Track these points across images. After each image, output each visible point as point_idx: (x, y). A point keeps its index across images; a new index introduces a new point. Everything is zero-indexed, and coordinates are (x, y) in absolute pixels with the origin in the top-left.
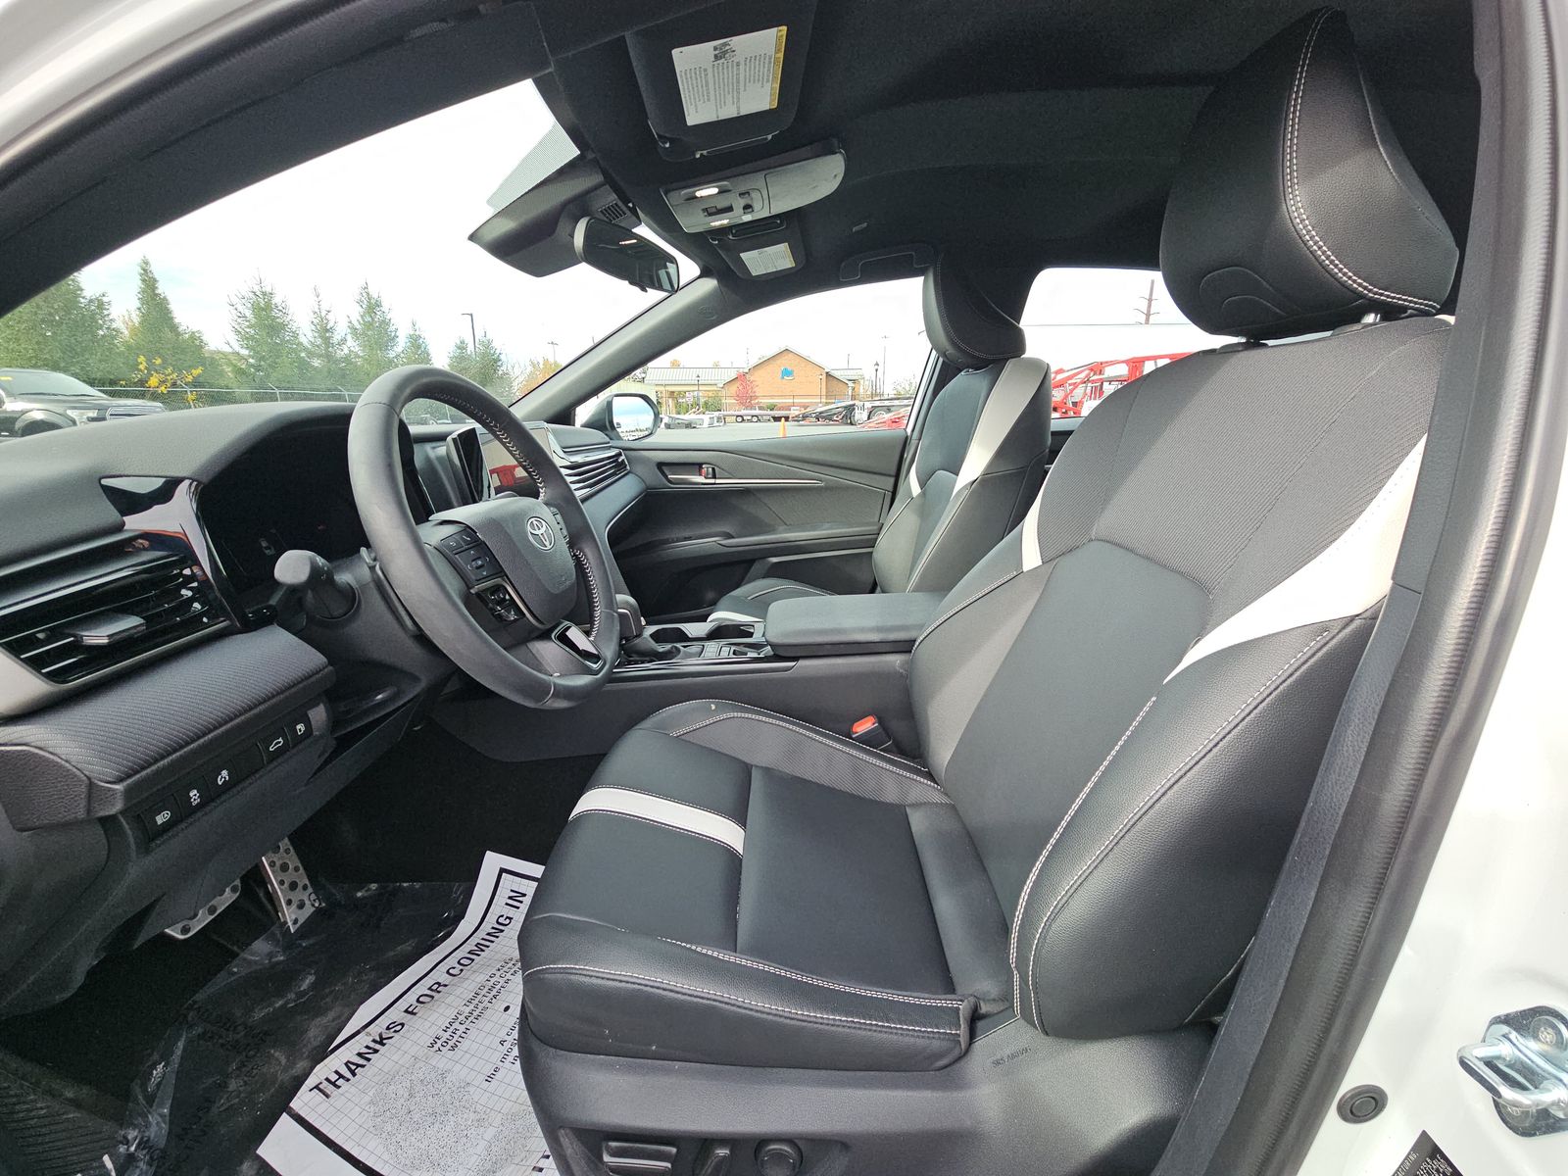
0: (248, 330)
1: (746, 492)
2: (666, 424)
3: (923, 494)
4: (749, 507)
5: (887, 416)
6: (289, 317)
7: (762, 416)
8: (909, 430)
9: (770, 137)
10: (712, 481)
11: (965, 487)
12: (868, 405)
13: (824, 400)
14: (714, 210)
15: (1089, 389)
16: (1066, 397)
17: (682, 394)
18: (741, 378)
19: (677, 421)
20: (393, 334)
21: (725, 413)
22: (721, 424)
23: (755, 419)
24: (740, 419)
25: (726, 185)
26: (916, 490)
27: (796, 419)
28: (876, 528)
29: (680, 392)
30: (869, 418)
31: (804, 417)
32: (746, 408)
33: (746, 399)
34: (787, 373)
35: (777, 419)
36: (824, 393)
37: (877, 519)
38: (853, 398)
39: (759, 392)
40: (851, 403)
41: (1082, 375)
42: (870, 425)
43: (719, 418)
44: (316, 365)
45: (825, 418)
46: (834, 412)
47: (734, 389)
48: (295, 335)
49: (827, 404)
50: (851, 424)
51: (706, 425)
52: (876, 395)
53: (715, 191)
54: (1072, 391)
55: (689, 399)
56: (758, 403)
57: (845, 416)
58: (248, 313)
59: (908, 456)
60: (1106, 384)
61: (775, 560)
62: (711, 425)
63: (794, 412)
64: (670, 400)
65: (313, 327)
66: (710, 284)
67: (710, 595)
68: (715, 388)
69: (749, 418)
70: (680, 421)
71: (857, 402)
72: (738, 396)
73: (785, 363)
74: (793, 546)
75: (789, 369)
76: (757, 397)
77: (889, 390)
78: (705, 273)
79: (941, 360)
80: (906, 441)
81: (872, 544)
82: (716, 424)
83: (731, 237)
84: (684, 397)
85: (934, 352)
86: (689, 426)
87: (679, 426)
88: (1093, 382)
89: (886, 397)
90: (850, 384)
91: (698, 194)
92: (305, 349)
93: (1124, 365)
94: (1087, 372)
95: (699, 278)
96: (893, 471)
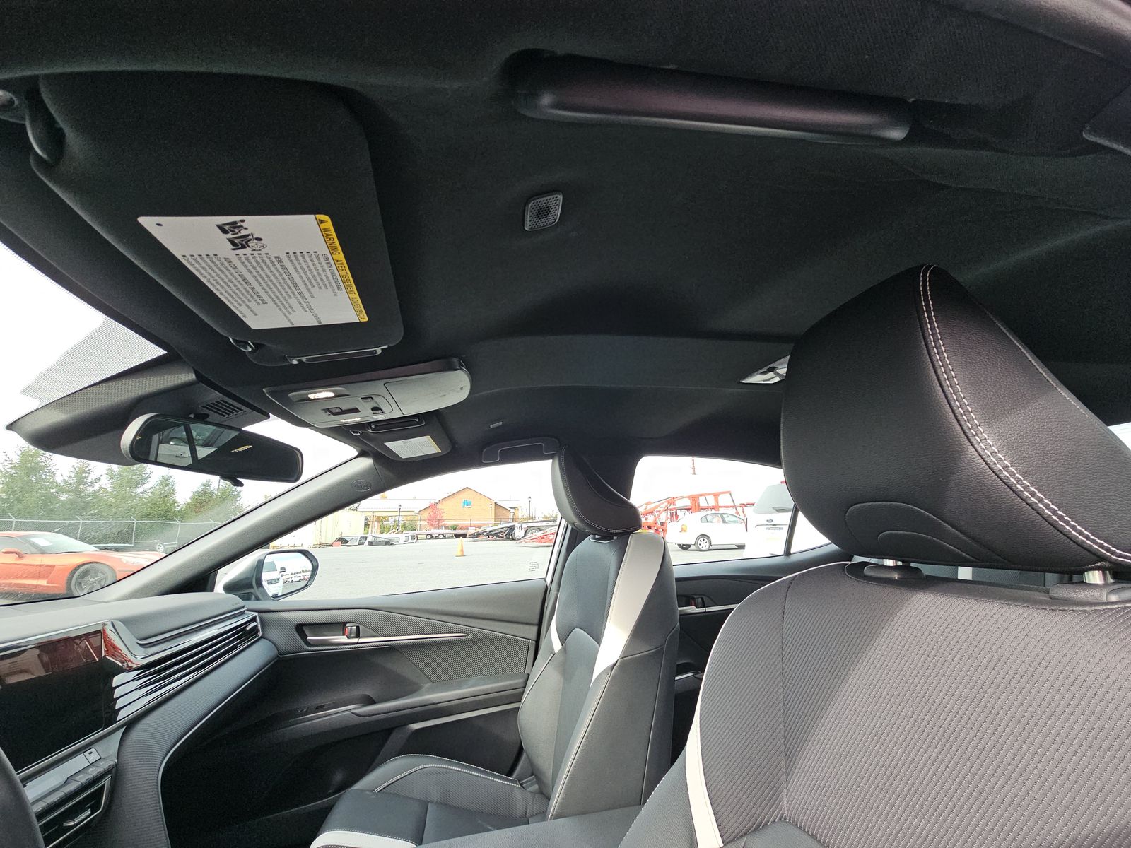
0: (9, 470)
1: (391, 650)
2: (369, 542)
3: (564, 650)
4: (394, 665)
5: (539, 534)
6: (52, 462)
7: (447, 534)
8: (549, 580)
9: (379, 350)
10: (355, 640)
11: (605, 671)
12: (524, 526)
13: (493, 522)
14: (338, 410)
15: (669, 514)
16: (656, 519)
17: (387, 519)
18: (433, 506)
19: (379, 540)
20: (147, 476)
21: (419, 532)
22: (415, 541)
23: (441, 536)
24: (429, 537)
25: (341, 390)
26: (557, 646)
27: (472, 536)
28: (521, 680)
29: (384, 517)
30: (525, 535)
31: (478, 535)
32: (435, 528)
33: (435, 522)
34: (467, 503)
35: (457, 536)
36: (493, 517)
37: (522, 671)
38: (514, 520)
39: (445, 516)
40: (512, 524)
41: (664, 506)
42: (526, 540)
43: (413, 538)
44: (62, 498)
45: (494, 535)
46: (500, 531)
47: (426, 515)
48: (53, 474)
49: (496, 524)
50: (513, 539)
51: (402, 542)
52: (530, 519)
53: (332, 395)
54: (659, 516)
55: (391, 522)
56: (444, 524)
57: (508, 534)
58: (16, 459)
59: (549, 606)
60: (678, 511)
61: (416, 726)
62: (406, 542)
63: (471, 531)
64: (377, 523)
65: (72, 470)
66: (366, 463)
67: (338, 777)
68: (412, 514)
69: (437, 535)
70: (381, 539)
71: (516, 524)
72: (429, 520)
73: (466, 496)
74: (433, 709)
75: (469, 500)
76: (443, 520)
77: (539, 516)
78: (362, 454)
79: (570, 527)
80: (546, 591)
81: (518, 698)
82: (410, 541)
83: (370, 431)
84: (388, 520)
85: (563, 521)
86: (388, 543)
87: (379, 543)
88: (671, 510)
89: (537, 520)
90: (512, 510)
91: (311, 396)
92: (58, 486)
93: (687, 499)
94: (666, 504)
95: (357, 457)
96: (536, 621)
